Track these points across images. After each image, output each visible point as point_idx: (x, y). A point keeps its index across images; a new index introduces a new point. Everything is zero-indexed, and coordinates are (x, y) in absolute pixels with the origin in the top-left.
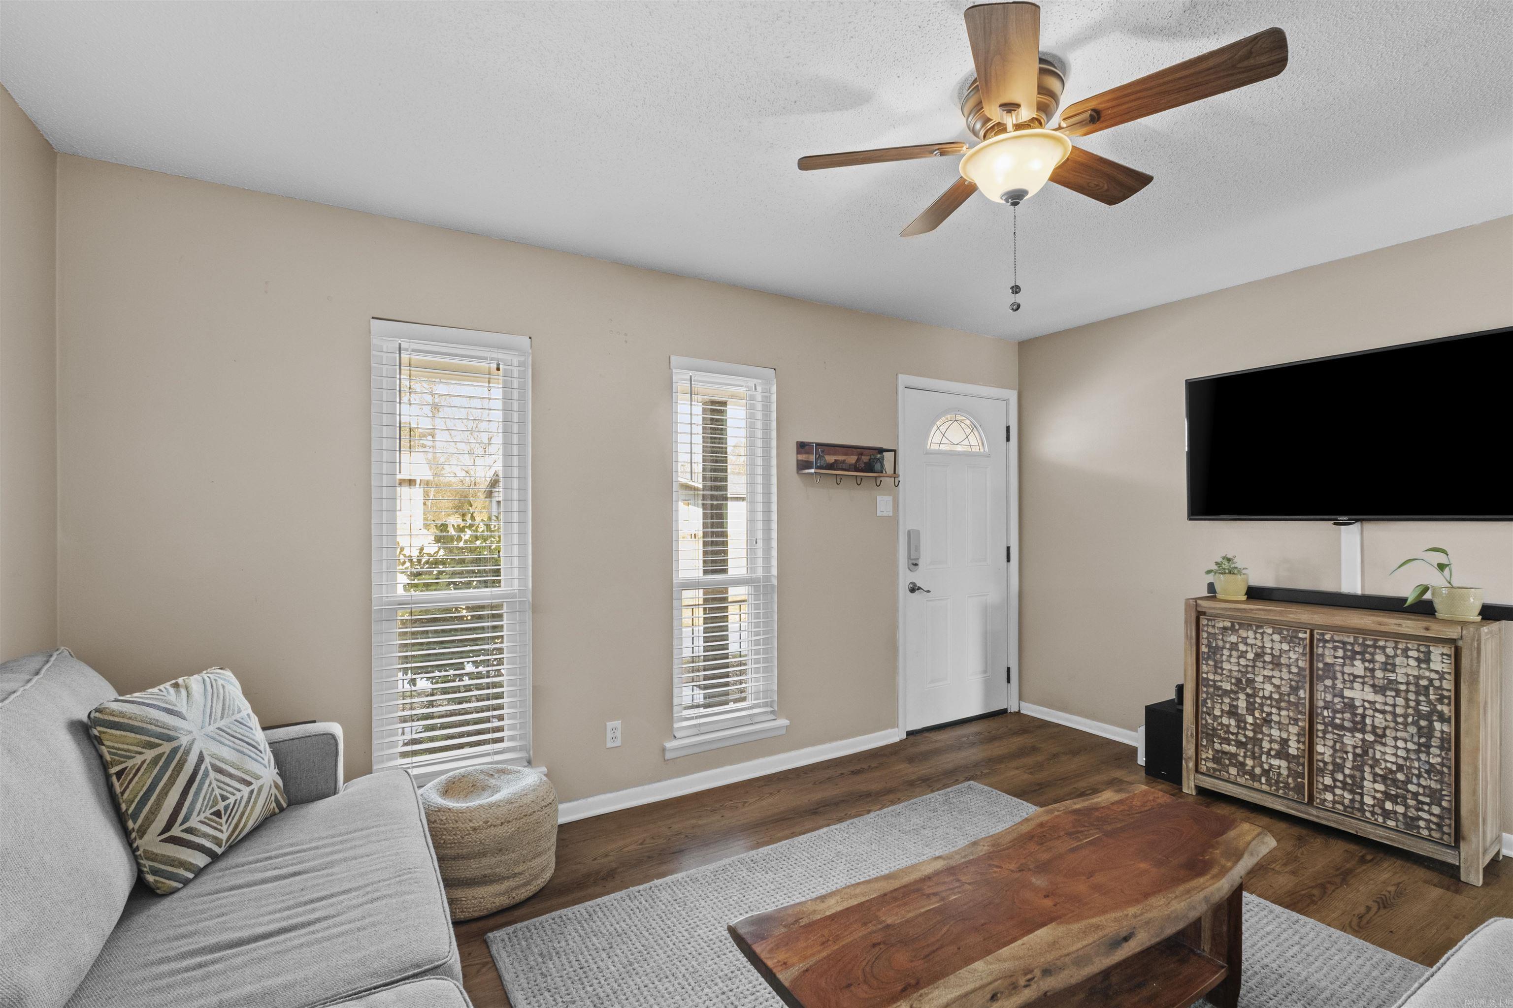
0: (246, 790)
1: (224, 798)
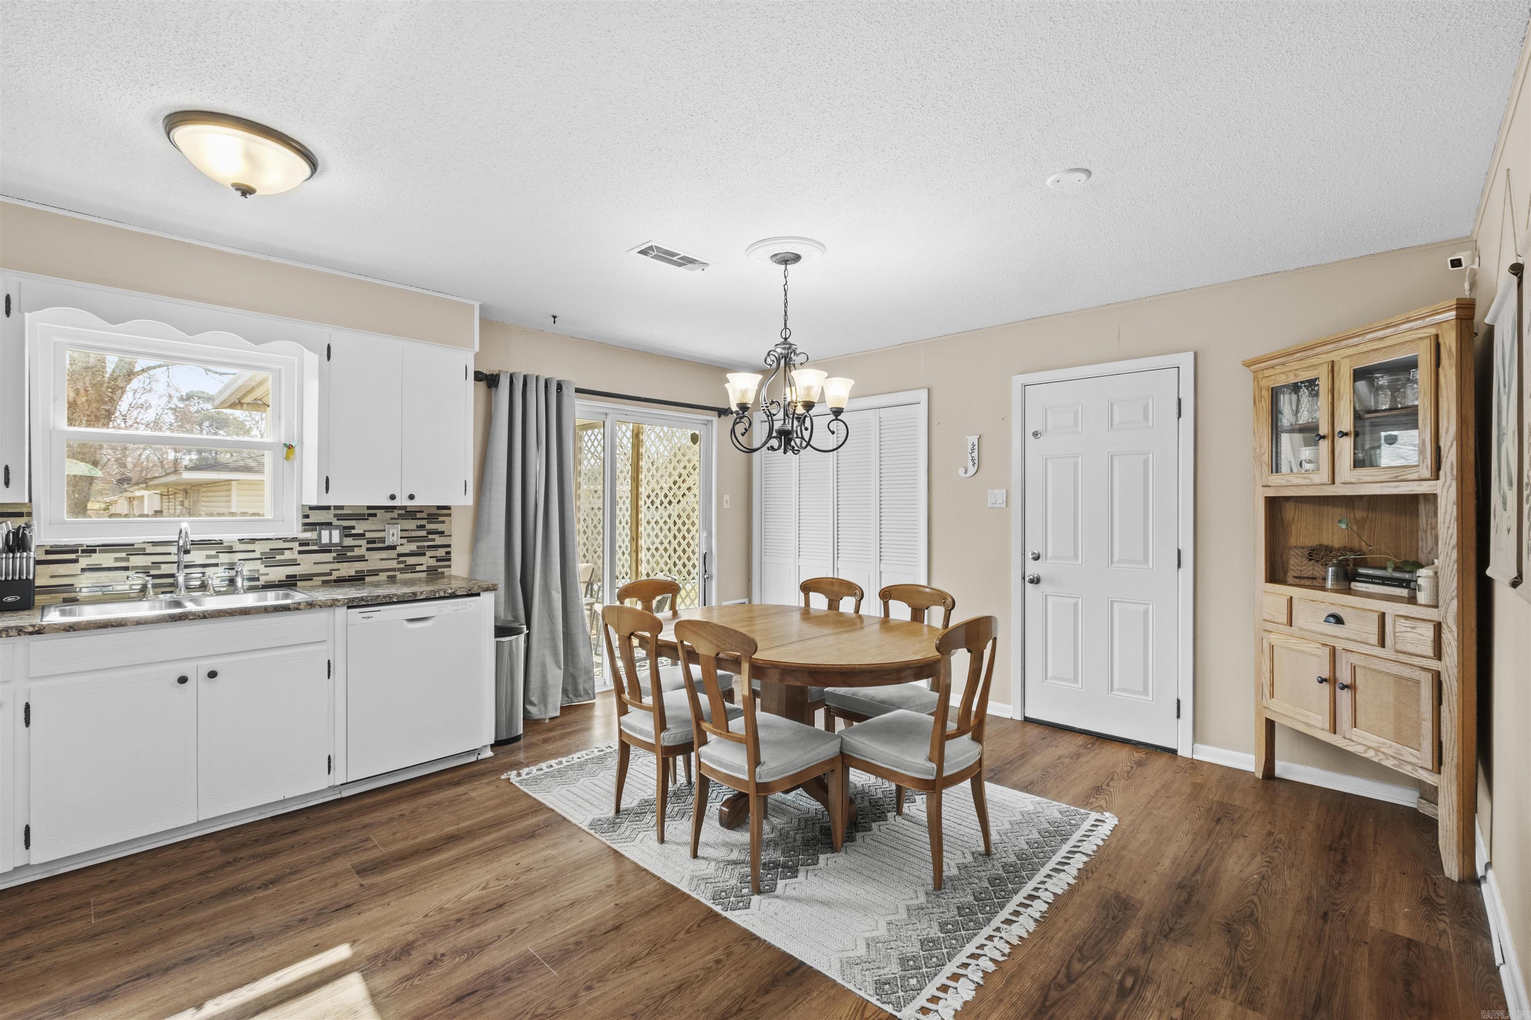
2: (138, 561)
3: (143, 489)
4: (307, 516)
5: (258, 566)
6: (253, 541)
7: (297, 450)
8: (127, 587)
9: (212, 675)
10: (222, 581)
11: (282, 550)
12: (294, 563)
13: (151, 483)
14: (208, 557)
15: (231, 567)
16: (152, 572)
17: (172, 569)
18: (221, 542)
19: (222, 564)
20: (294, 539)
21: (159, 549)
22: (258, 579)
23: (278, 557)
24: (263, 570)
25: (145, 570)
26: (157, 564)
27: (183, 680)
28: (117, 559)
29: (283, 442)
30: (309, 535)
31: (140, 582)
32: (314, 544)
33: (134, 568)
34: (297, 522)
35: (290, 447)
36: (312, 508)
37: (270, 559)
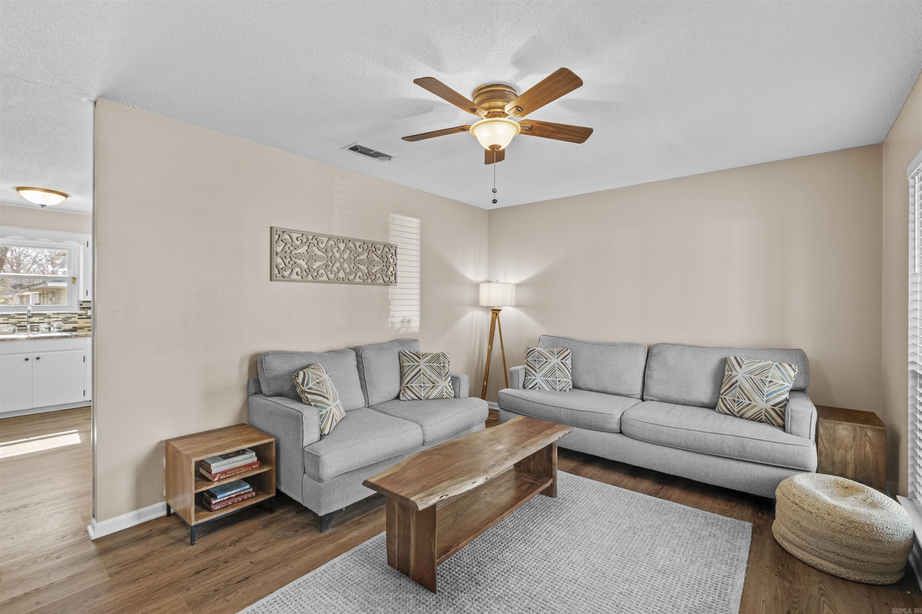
0: (748, 402)
1: (738, 398)
2: (11, 321)
3: (27, 291)
4: (81, 305)
5: (61, 323)
6: (58, 314)
7: (77, 280)
8: (8, 330)
9: (38, 358)
10: (46, 329)
11: (70, 318)
12: (75, 322)
13: (32, 288)
14: (40, 319)
15: (49, 323)
16: (18, 325)
17: (25, 324)
18: (45, 314)
19: (46, 322)
20: (76, 314)
21: (20, 317)
22: (60, 328)
23: (69, 320)
24: (62, 324)
25: (15, 324)
26: (19, 322)
27: (27, 359)
28: (4, 320)
29: (72, 276)
30: (82, 312)
31: (13, 328)
32: (84, 315)
33: (10, 323)
34: (77, 307)
35: (74, 279)
36: (83, 302)
37: (65, 321)
